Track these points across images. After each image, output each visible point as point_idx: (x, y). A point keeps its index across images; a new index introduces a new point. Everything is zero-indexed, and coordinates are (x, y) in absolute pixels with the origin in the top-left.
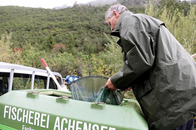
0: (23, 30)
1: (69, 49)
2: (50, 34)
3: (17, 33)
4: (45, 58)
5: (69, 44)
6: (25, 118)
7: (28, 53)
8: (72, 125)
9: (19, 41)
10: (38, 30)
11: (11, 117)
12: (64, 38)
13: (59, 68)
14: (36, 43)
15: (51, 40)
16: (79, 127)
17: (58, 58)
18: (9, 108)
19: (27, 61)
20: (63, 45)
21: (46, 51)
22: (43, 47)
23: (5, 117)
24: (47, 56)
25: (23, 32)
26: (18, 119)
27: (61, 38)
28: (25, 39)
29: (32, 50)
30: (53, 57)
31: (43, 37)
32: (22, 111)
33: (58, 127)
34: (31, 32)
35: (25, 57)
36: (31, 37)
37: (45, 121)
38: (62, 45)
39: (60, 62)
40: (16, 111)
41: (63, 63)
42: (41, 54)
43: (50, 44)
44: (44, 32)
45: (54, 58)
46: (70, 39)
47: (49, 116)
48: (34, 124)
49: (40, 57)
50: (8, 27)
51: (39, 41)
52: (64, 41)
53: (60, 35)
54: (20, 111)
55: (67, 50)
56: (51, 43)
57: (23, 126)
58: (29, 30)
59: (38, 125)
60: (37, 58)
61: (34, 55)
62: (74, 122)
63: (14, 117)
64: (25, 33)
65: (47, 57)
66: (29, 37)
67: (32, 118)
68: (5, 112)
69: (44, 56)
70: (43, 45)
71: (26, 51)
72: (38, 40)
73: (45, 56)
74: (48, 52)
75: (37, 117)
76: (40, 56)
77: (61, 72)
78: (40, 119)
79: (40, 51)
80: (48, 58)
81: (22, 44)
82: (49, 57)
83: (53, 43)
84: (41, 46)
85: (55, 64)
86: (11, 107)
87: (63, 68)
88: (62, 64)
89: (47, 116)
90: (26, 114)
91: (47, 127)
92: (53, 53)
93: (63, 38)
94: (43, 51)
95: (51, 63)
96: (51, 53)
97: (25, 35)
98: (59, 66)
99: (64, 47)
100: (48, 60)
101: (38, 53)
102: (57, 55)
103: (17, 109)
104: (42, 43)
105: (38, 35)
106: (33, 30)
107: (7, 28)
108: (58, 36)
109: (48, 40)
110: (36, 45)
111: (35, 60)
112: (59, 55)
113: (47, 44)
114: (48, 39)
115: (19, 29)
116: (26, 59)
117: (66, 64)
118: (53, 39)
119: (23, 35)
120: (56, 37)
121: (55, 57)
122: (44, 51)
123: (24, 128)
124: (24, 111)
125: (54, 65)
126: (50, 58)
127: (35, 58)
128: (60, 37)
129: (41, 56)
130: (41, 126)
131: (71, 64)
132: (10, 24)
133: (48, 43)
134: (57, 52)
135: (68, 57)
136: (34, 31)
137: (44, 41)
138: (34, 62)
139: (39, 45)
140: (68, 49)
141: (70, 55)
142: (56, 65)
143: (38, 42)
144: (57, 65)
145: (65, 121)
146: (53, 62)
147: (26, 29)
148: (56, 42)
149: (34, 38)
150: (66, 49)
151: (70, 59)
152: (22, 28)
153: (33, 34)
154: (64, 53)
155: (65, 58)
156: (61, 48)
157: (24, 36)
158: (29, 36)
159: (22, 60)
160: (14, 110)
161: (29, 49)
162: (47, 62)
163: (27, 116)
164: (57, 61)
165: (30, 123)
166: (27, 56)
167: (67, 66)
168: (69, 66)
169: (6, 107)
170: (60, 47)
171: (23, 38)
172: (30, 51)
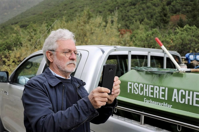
0: (128, 6)
1: (193, 19)
2: (162, 4)
3: (121, 11)
4: (159, 37)
5: (193, 13)
6: (146, 92)
7: (137, 34)
8: (189, 96)
9: (124, 21)
10: (146, 2)
11: (134, 91)
12: (184, 4)
13: (179, 47)
14: (146, 20)
15: (165, 11)
16: (196, 98)
17: (176, 35)
18: (132, 84)
19: (137, 43)
20: (183, 15)
21: (159, 28)
22: (155, 23)
23: (129, 92)
24: (162, 34)
25: (128, 8)
26: (140, 93)
27: (179, 7)
28: (131, 16)
29: (142, 29)
30: (169, 34)
31: (154, 10)
32: (142, 86)
33: (176, 99)
34: (137, 6)
35: (134, 39)
36: (138, 13)
37: (163, 93)
38: (181, 16)
39: (180, 39)
40: (137, 86)
41: (184, 40)
42: (153, 33)
43: (164, 18)
44: (154, 3)
45: (170, 36)
46: (193, 5)
47: (167, 89)
48: (154, 96)
49: (152, 37)
50: (109, 6)
51: (149, 15)
52: (184, 10)
53: (177, 2)
54: (141, 86)
55: (189, 22)
56: (165, 15)
57: (145, 99)
58: (134, 5)
59: (158, 97)
60: (148, 39)
61: (145, 35)
62: (191, 93)
63: (136, 92)
64: (130, 9)
65: (161, 36)
66: (135, 13)
67: (152, 91)
68: (129, 87)
69: (157, 35)
70: (155, 20)
71: (134, 32)
72: (147, 15)
73: (159, 35)
74: (163, 29)
75: (156, 90)
76: (152, 35)
77: (182, 53)
78: (159, 92)
79: (152, 30)
80: (163, 37)
81: (128, 24)
82: (164, 35)
83: (169, 15)
84: (152, 22)
85: (173, 43)
86: (133, 83)
87: (185, 47)
88: (182, 43)
89: (165, 88)
90: (146, 89)
91: (166, 99)
92: (169, 29)
93: (182, 5)
94: (155, 29)
95: (168, 43)
96: (166, 29)
97: (130, 11)
98: (179, 46)
99: (184, 18)
100: (163, 39)
101: (150, 32)
102: (175, 31)
103: (139, 84)
104: (153, 18)
105: (146, 9)
106: (139, 3)
107: (109, 8)
108: (174, 4)
109: (160, 13)
110: (145, 22)
111: (147, 42)
112: (178, 30)
113: (159, 18)
114: (161, 10)
115: (122, 6)
116: (136, 42)
117: (187, 42)
118: (168, 10)
119: (128, 11)
120: (171, 7)
121: (172, 34)
122: (157, 28)
123: (146, 101)
124: (145, 85)
125: (171, 45)
126: (166, 36)
127: (146, 39)
128: (177, 5)
129: (154, 35)
130: (160, 98)
131: (195, 40)
132: (112, 2)
133: (161, 16)
134: (174, 27)
135: (190, 32)
136: (141, 4)
137: (155, 15)
138: (146, 43)
139: (149, 22)
140: (190, 20)
141: (192, 29)
142: (174, 45)
143: (148, 18)
144: (176, 44)
145: (182, 93)
146: (170, 41)
147: (130, 4)
148: (172, 13)
149: (142, 14)
150: (188, 20)
151: (193, 34)
152: (125, 3)
153: (140, 8)
154: (185, 27)
155: (187, 34)
156: (181, 20)
157: (129, 14)
158: (135, 11)
159: (131, 43)
160: (136, 85)
161: (138, 28)
162: (162, 42)
163: (147, 90)
164: (175, 39)
165: (150, 96)
166: (137, 37)
167: (190, 44)
168: (193, 44)
169: (129, 83)
170: (179, 19)
171: (128, 16)
172: (139, 31)
